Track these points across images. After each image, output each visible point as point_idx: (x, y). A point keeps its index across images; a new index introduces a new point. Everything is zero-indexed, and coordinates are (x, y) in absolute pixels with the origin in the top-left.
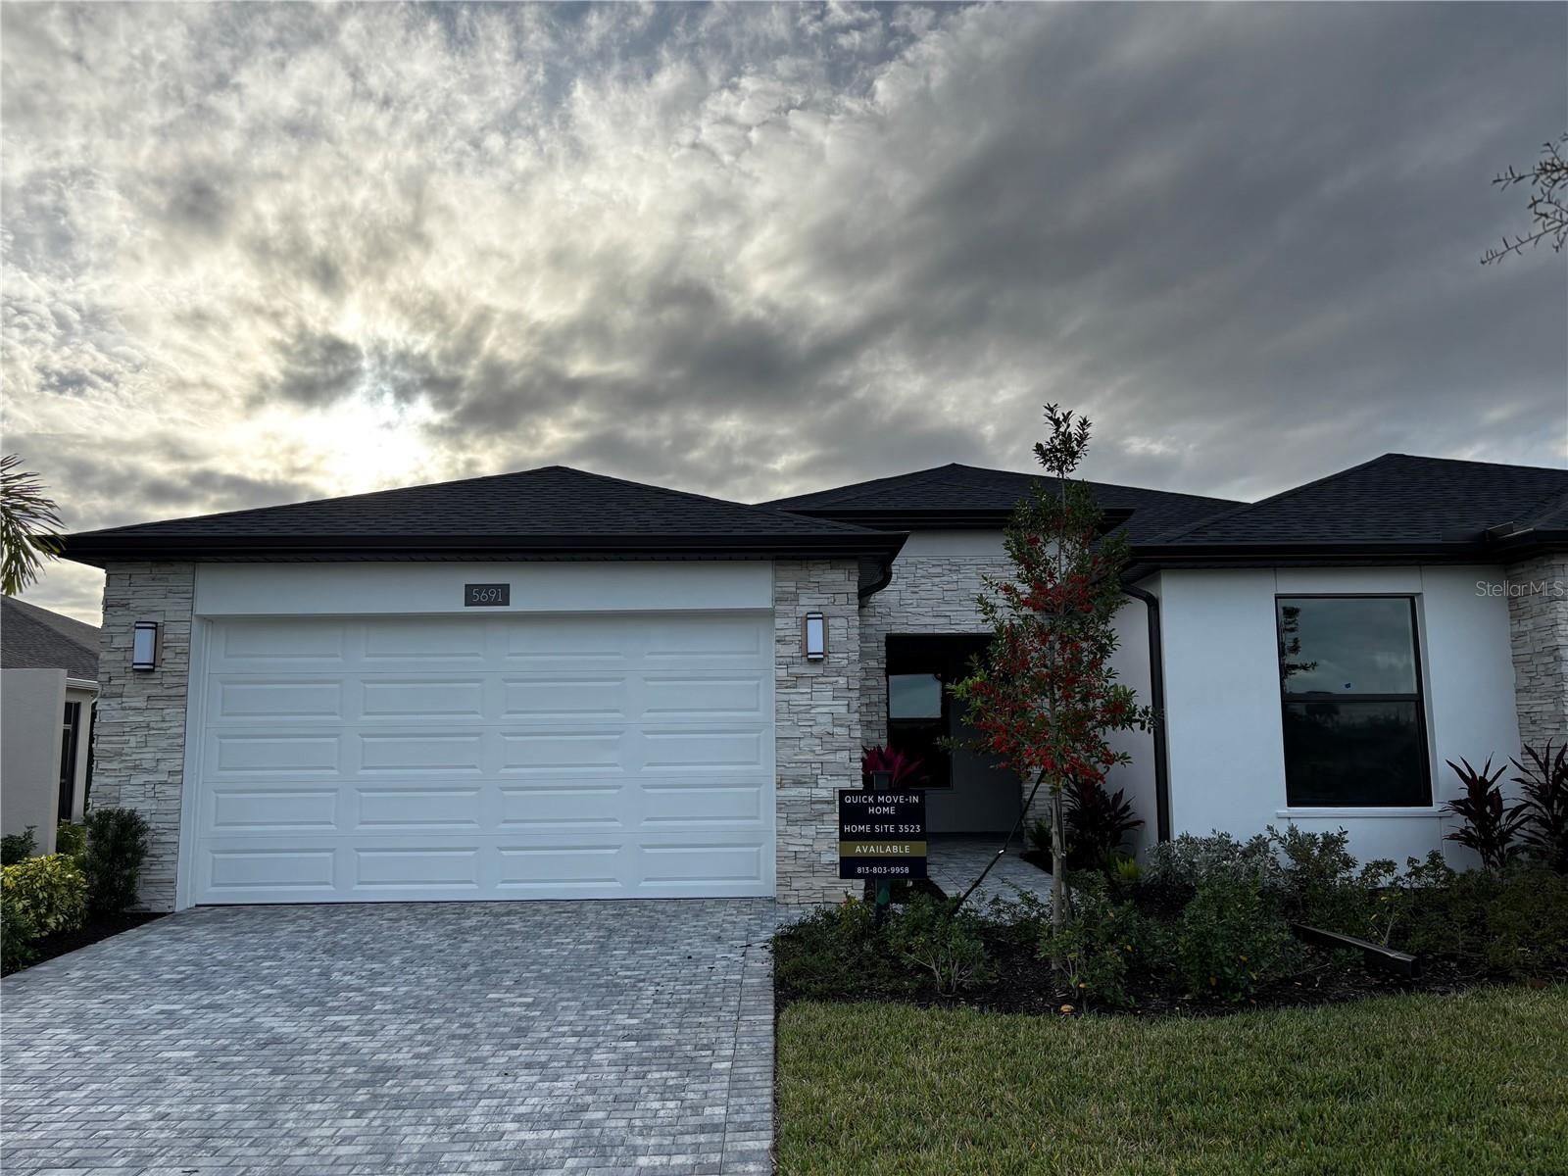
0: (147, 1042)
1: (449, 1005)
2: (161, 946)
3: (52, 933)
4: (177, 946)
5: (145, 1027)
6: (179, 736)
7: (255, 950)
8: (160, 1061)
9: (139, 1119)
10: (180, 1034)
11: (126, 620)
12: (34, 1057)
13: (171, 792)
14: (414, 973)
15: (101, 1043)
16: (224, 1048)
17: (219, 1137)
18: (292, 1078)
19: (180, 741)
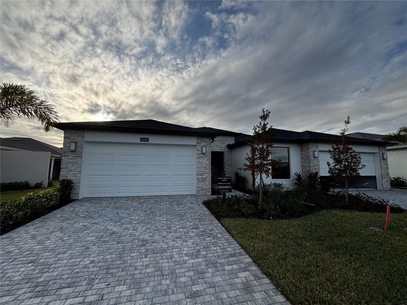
0: (81, 235)
1: (149, 221)
2: (78, 207)
3: (51, 205)
4: (82, 207)
5: (79, 231)
6: (80, 164)
7: (100, 208)
8: (87, 241)
9: (86, 263)
10: (89, 232)
11: (69, 141)
12: (51, 242)
13: (79, 175)
14: (137, 213)
15: (69, 236)
16: (102, 236)
17: (111, 269)
18: (123, 245)
19: (80, 165)
